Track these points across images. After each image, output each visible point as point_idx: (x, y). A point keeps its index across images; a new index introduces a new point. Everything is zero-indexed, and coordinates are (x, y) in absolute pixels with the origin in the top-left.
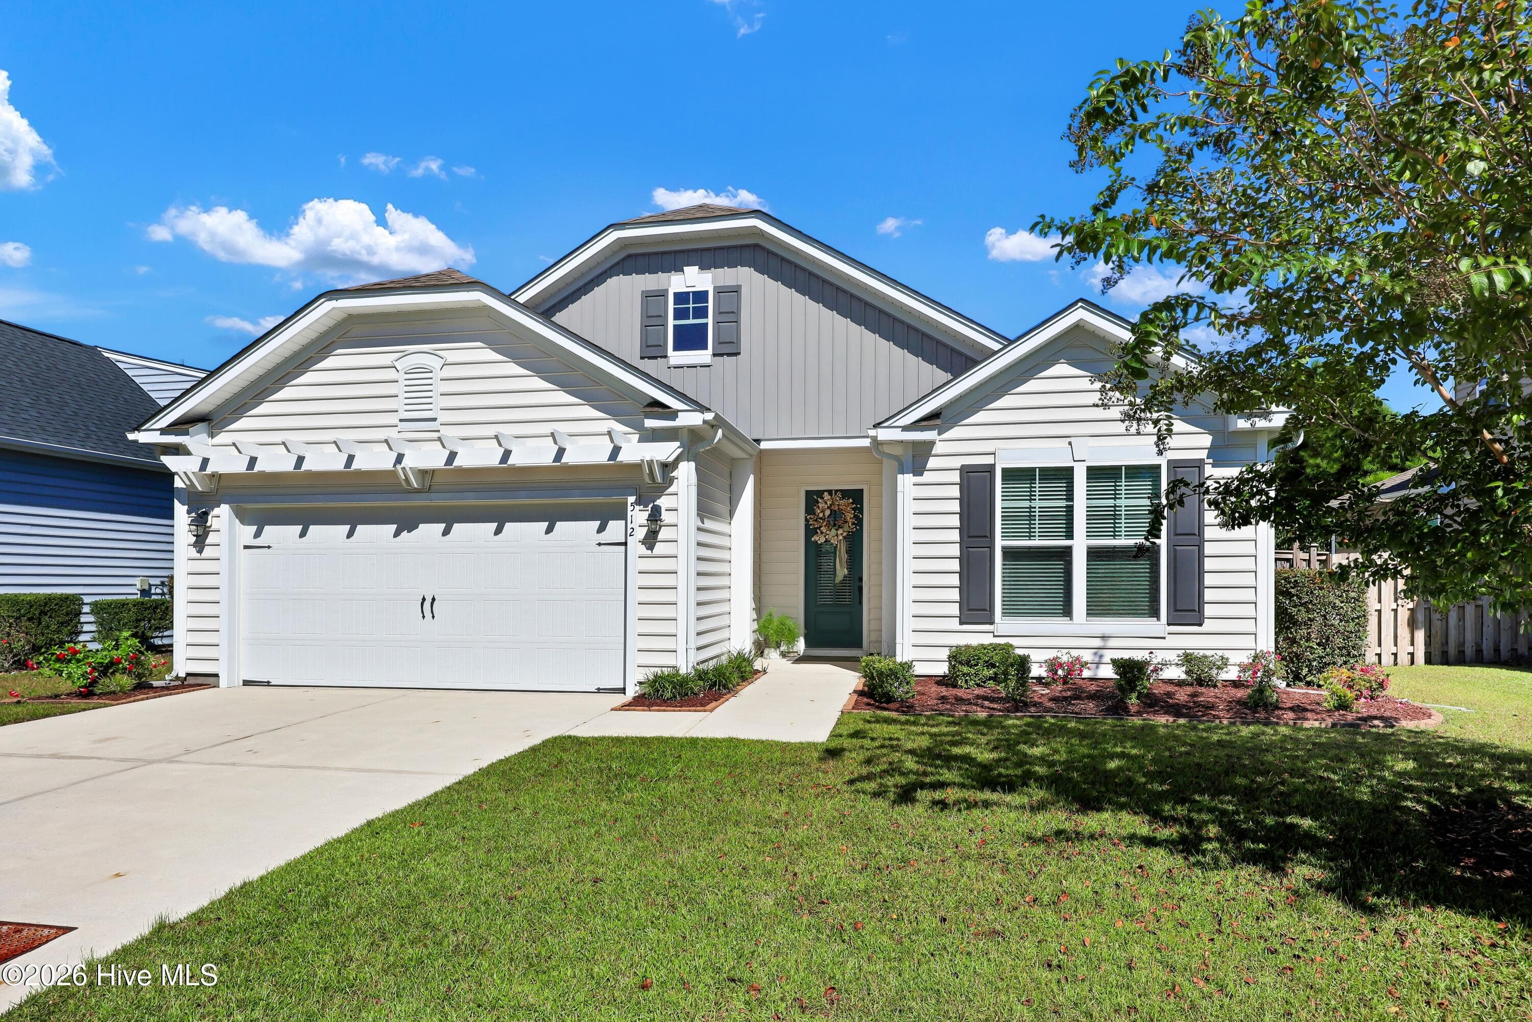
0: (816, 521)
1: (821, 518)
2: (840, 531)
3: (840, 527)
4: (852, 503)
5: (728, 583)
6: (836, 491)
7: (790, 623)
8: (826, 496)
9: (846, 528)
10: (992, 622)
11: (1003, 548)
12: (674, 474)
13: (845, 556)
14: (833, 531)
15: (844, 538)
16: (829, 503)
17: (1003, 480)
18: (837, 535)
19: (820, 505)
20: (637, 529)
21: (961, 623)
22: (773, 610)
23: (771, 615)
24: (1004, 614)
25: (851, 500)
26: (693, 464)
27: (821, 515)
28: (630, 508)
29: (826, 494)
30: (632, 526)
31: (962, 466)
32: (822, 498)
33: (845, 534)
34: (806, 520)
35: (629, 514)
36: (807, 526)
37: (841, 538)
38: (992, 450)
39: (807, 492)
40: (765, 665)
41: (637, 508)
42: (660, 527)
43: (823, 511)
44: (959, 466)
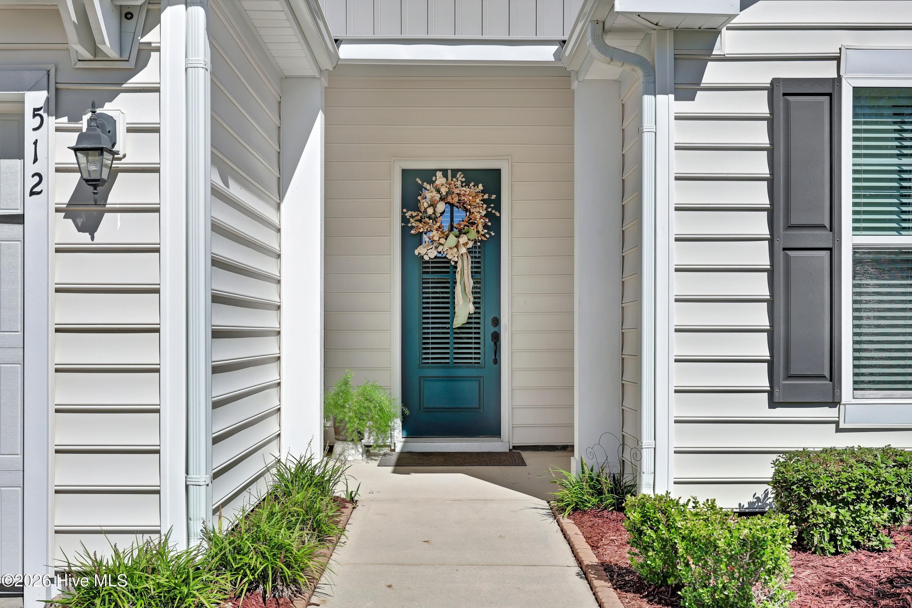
0: (420, 221)
1: (430, 218)
2: (463, 239)
3: (461, 232)
4: (483, 192)
5: (274, 325)
6: (455, 172)
7: (380, 396)
8: (440, 180)
9: (473, 235)
10: (835, 403)
11: (856, 250)
12: (150, 37)
13: (470, 283)
14: (452, 237)
15: (470, 251)
16: (444, 190)
17: (855, 115)
18: (457, 246)
19: (428, 195)
20: (50, 176)
21: (773, 404)
22: (351, 376)
23: (346, 383)
24: (858, 385)
25: (481, 187)
26: (199, 12)
27: (430, 211)
28: (30, 122)
29: (439, 174)
30: (36, 168)
31: (775, 82)
32: (431, 182)
33: (471, 244)
34: (404, 219)
35: (29, 137)
36: (405, 230)
37: (463, 250)
38: (833, 50)
39: (404, 171)
40: (352, 488)
41: (51, 122)
42: (114, 173)
43: (433, 205)
44: (766, 81)
